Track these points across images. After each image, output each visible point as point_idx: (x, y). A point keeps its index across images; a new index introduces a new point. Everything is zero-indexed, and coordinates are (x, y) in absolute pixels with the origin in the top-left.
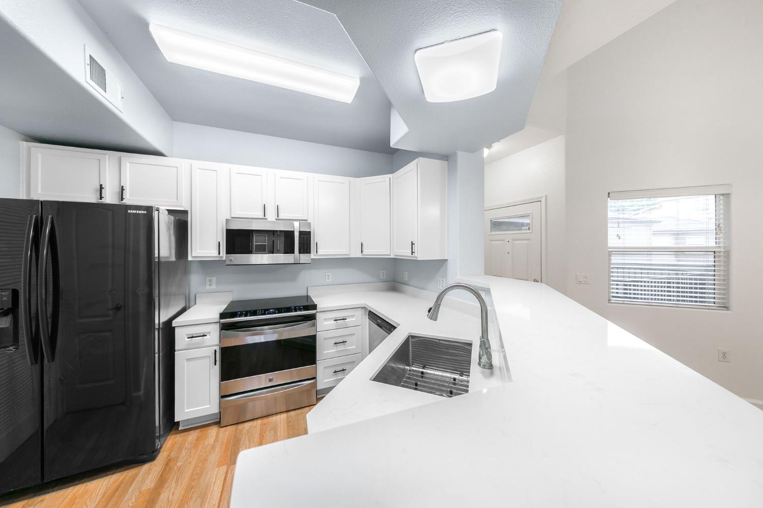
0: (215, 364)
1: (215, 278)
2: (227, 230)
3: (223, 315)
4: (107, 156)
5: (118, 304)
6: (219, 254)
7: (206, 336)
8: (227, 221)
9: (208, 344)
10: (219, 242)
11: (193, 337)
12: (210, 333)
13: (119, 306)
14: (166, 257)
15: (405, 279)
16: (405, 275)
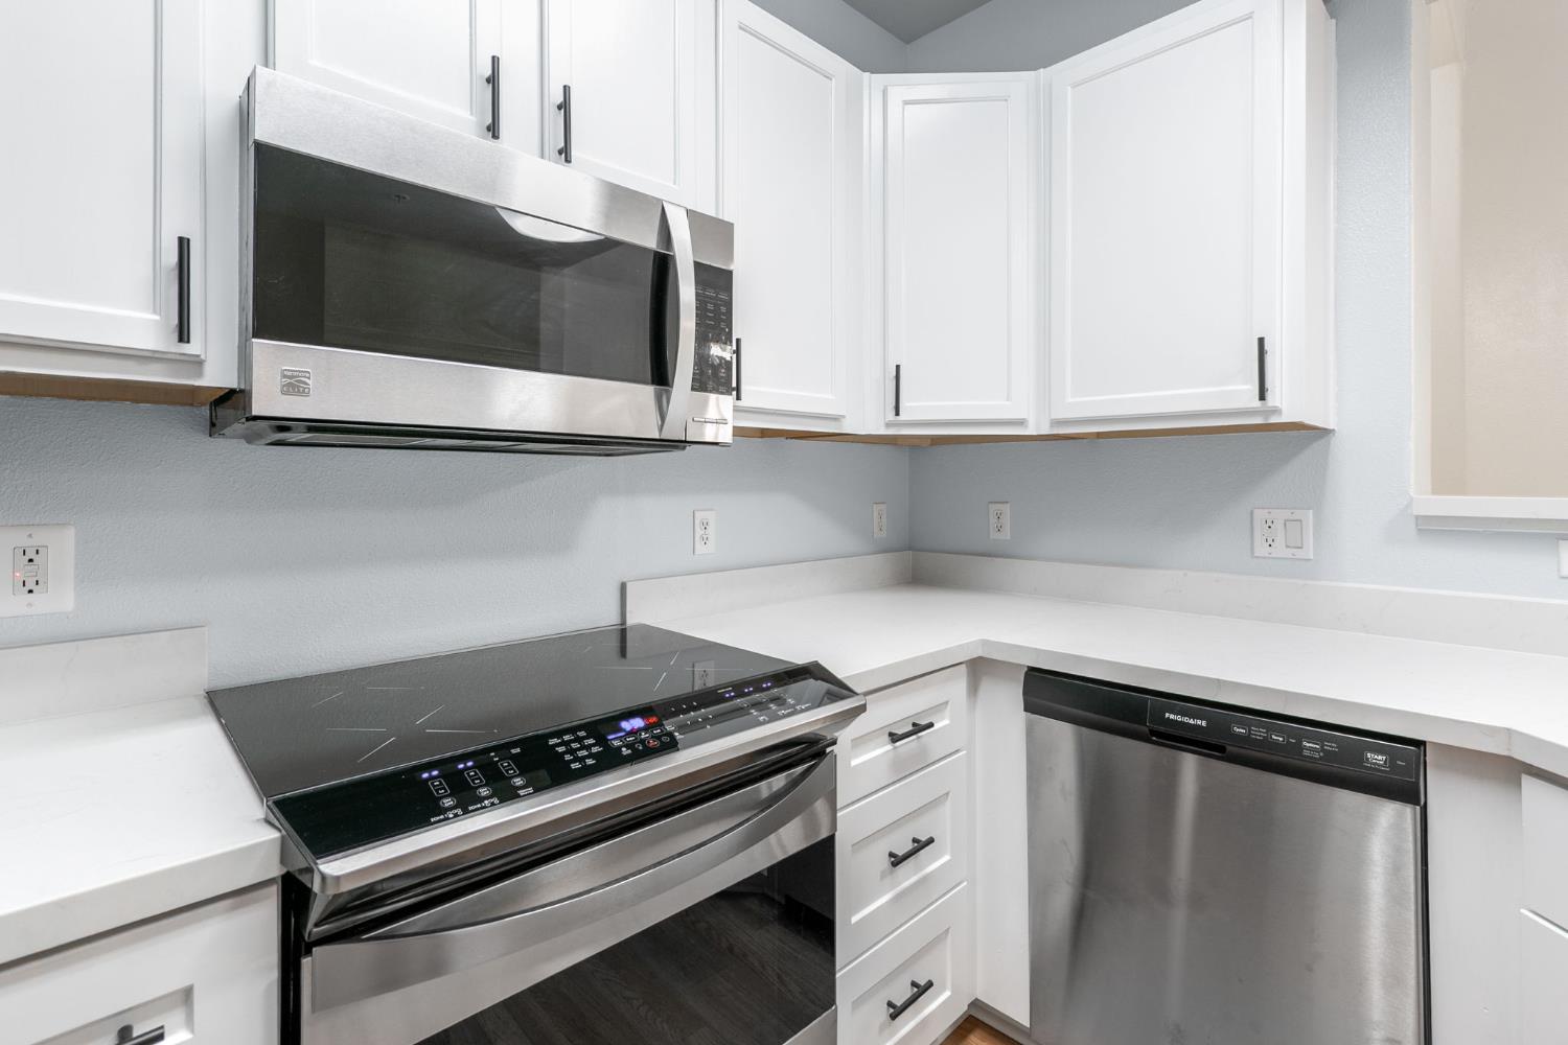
15: (994, 535)
16: (993, 520)
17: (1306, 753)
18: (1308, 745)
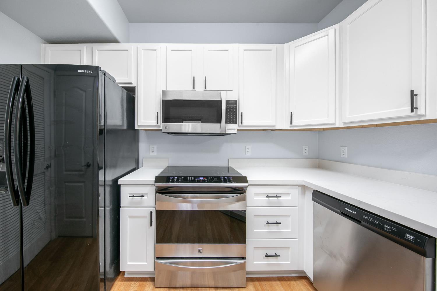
0: (151, 226)
1: (156, 146)
2: (163, 100)
3: (159, 179)
4: (85, 47)
5: (88, 163)
6: (157, 124)
7: (144, 196)
8: (164, 93)
9: (146, 204)
10: (157, 113)
11: (133, 196)
12: (147, 194)
13: (89, 164)
14: (120, 126)
15: (342, 156)
16: (342, 152)
17: (385, 229)
18: (386, 226)
